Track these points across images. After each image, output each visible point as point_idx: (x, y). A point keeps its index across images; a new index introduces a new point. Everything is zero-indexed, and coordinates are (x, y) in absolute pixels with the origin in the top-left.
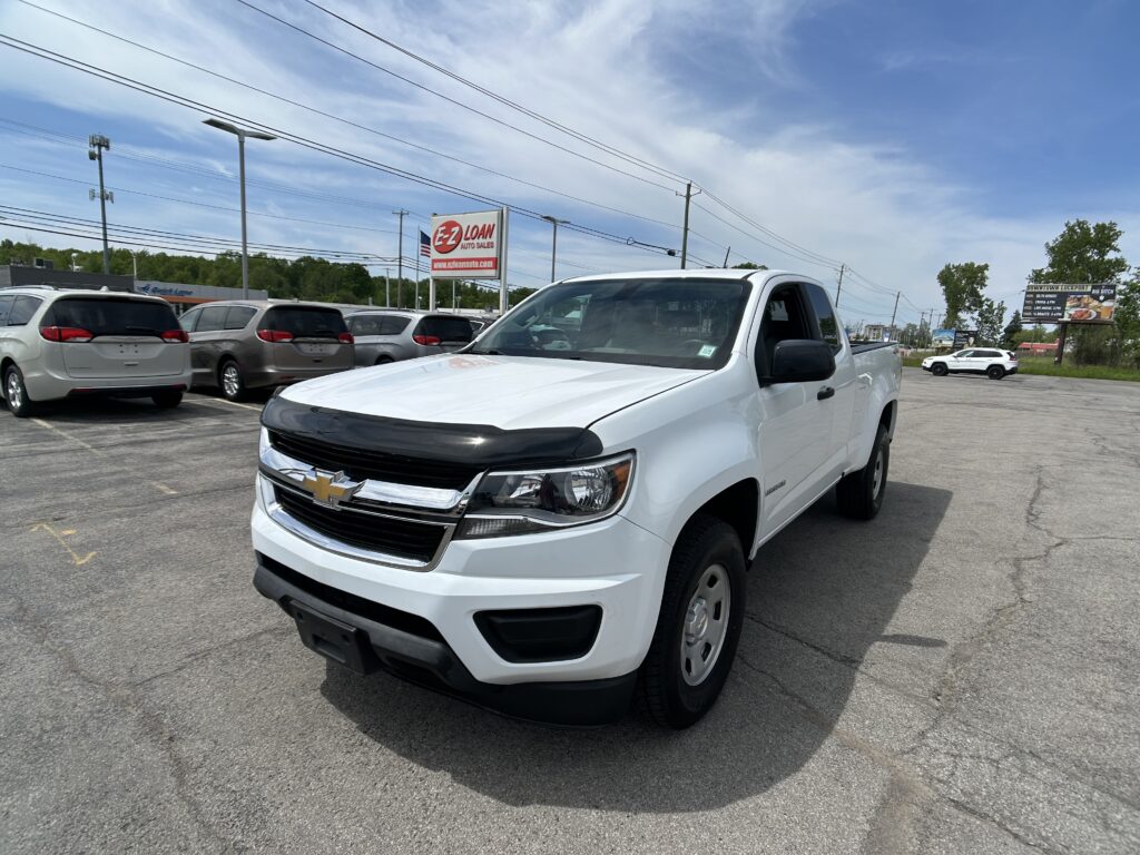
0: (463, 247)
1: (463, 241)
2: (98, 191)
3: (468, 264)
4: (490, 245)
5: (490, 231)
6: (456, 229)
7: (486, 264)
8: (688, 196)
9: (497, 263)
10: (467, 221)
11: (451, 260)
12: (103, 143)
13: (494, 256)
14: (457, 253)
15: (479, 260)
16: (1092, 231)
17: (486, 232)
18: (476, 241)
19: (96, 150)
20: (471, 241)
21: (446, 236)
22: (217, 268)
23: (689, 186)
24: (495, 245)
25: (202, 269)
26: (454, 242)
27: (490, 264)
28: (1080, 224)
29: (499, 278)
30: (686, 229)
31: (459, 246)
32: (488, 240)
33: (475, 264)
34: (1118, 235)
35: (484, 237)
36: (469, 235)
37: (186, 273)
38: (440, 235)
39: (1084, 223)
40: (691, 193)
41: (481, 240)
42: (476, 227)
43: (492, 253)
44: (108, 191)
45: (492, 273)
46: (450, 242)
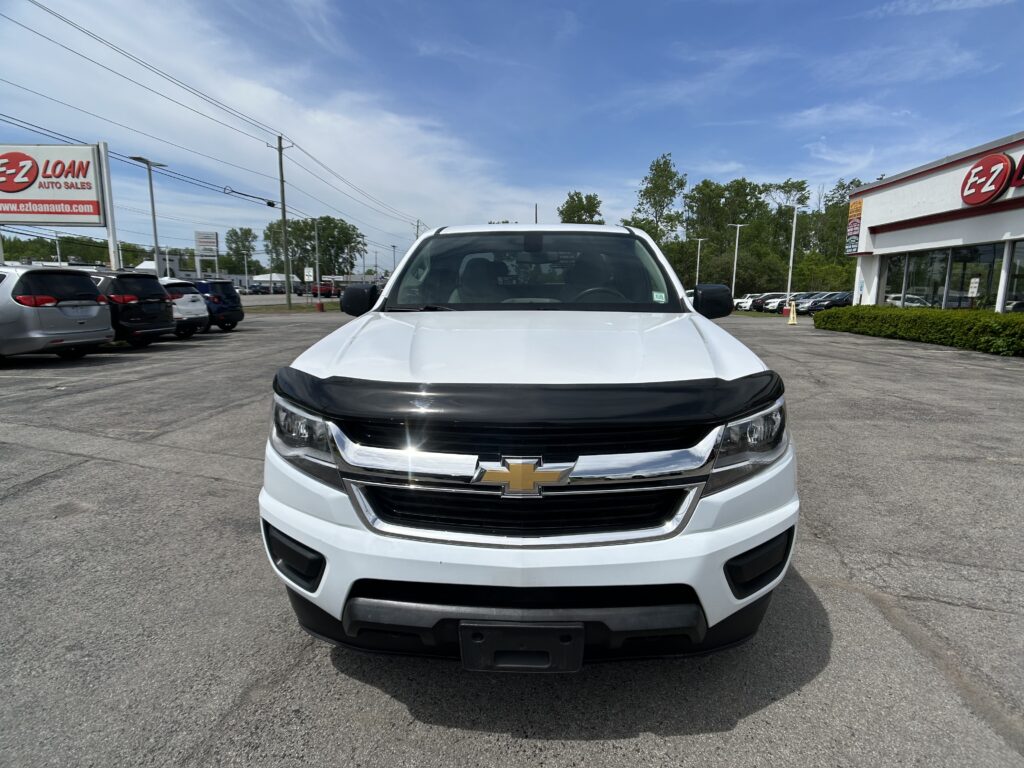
0: (41, 186)
1: (40, 179)
3: (54, 208)
4: (86, 186)
5: (83, 170)
6: (28, 164)
7: (82, 208)
8: (280, 149)
9: (99, 207)
10: (43, 155)
11: (25, 202)
13: (95, 199)
14: (33, 193)
15: (71, 203)
16: (584, 200)
17: (75, 170)
18: (62, 180)
20: (53, 180)
21: (13, 171)
23: (280, 138)
24: (93, 185)
26: (26, 179)
27: (90, 208)
28: (577, 194)
29: (105, 225)
30: (282, 181)
31: (36, 184)
32: (81, 179)
34: (599, 202)
35: (75, 176)
36: (49, 172)
39: (579, 194)
40: (283, 146)
41: (70, 179)
42: (59, 162)
43: (91, 195)
45: (95, 219)
46: (19, 179)
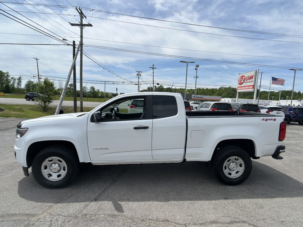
0: (245, 83)
1: (245, 81)
2: (196, 76)
3: (246, 88)
4: (252, 81)
5: (252, 77)
6: (244, 78)
7: (250, 87)
9: (254, 87)
10: (247, 75)
11: (242, 87)
12: (197, 66)
13: (253, 84)
14: (244, 85)
17: (251, 78)
18: (249, 80)
19: (196, 68)
20: (247, 81)
22: (219, 91)
24: (254, 81)
25: (215, 91)
26: (243, 81)
27: (252, 87)
32: (252, 80)
33: (248, 87)
35: (251, 79)
36: (247, 79)
37: (211, 92)
38: (240, 80)
41: (250, 80)
42: (249, 76)
44: (197, 76)
45: (252, 90)
46: (242, 82)
